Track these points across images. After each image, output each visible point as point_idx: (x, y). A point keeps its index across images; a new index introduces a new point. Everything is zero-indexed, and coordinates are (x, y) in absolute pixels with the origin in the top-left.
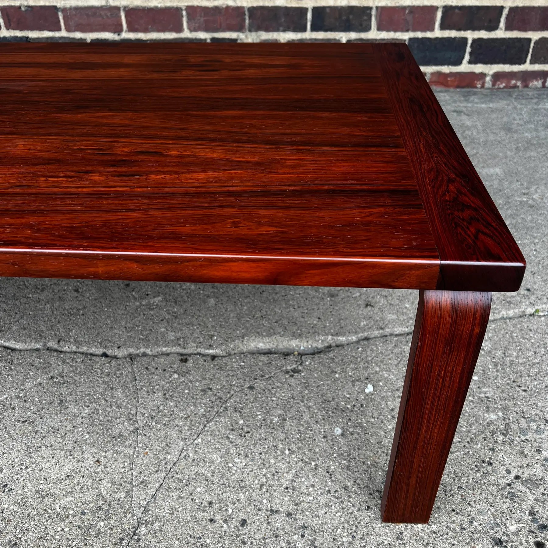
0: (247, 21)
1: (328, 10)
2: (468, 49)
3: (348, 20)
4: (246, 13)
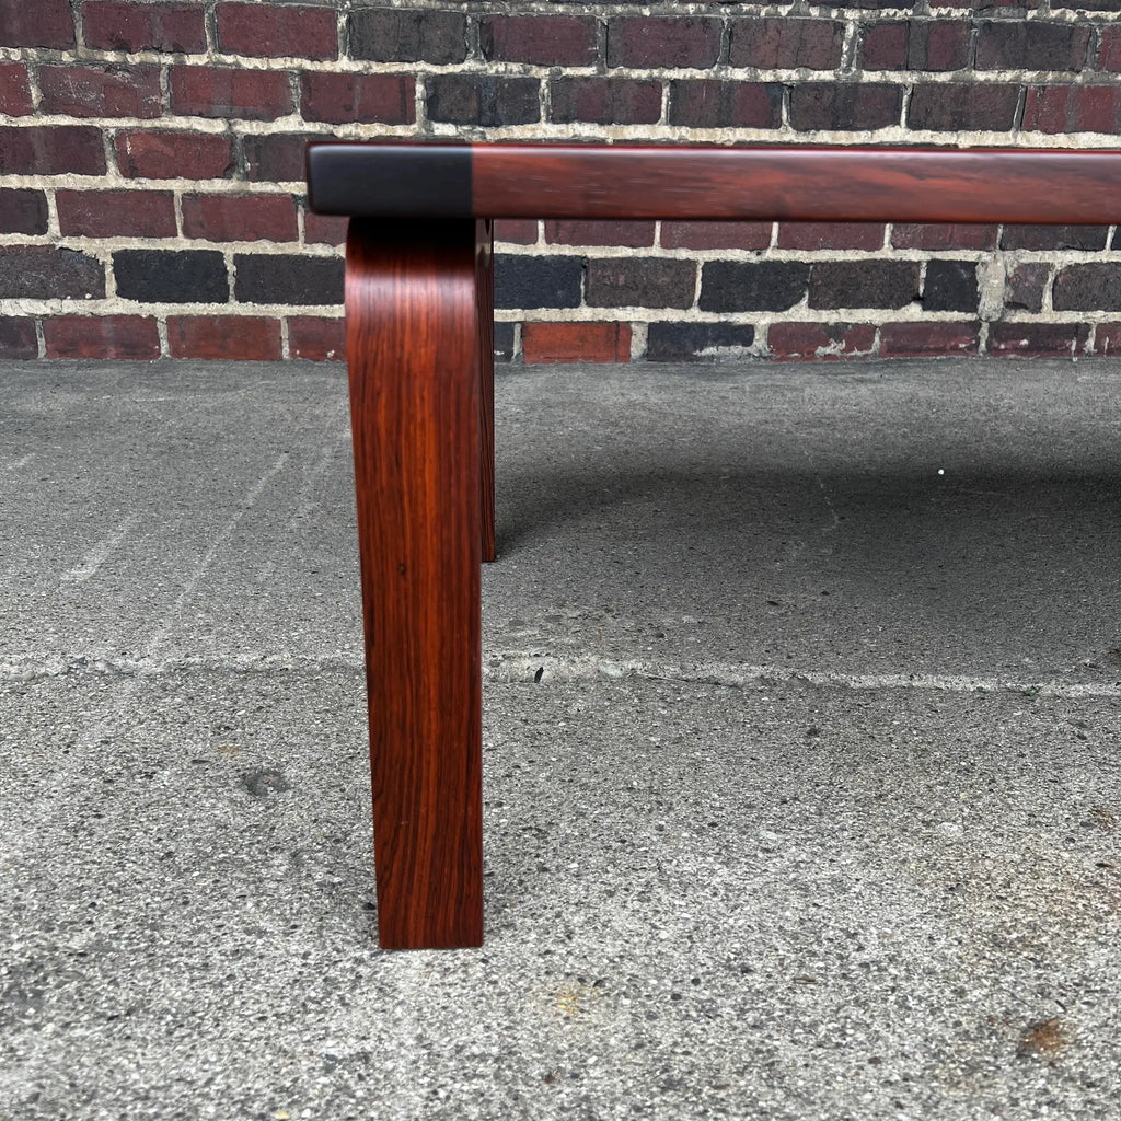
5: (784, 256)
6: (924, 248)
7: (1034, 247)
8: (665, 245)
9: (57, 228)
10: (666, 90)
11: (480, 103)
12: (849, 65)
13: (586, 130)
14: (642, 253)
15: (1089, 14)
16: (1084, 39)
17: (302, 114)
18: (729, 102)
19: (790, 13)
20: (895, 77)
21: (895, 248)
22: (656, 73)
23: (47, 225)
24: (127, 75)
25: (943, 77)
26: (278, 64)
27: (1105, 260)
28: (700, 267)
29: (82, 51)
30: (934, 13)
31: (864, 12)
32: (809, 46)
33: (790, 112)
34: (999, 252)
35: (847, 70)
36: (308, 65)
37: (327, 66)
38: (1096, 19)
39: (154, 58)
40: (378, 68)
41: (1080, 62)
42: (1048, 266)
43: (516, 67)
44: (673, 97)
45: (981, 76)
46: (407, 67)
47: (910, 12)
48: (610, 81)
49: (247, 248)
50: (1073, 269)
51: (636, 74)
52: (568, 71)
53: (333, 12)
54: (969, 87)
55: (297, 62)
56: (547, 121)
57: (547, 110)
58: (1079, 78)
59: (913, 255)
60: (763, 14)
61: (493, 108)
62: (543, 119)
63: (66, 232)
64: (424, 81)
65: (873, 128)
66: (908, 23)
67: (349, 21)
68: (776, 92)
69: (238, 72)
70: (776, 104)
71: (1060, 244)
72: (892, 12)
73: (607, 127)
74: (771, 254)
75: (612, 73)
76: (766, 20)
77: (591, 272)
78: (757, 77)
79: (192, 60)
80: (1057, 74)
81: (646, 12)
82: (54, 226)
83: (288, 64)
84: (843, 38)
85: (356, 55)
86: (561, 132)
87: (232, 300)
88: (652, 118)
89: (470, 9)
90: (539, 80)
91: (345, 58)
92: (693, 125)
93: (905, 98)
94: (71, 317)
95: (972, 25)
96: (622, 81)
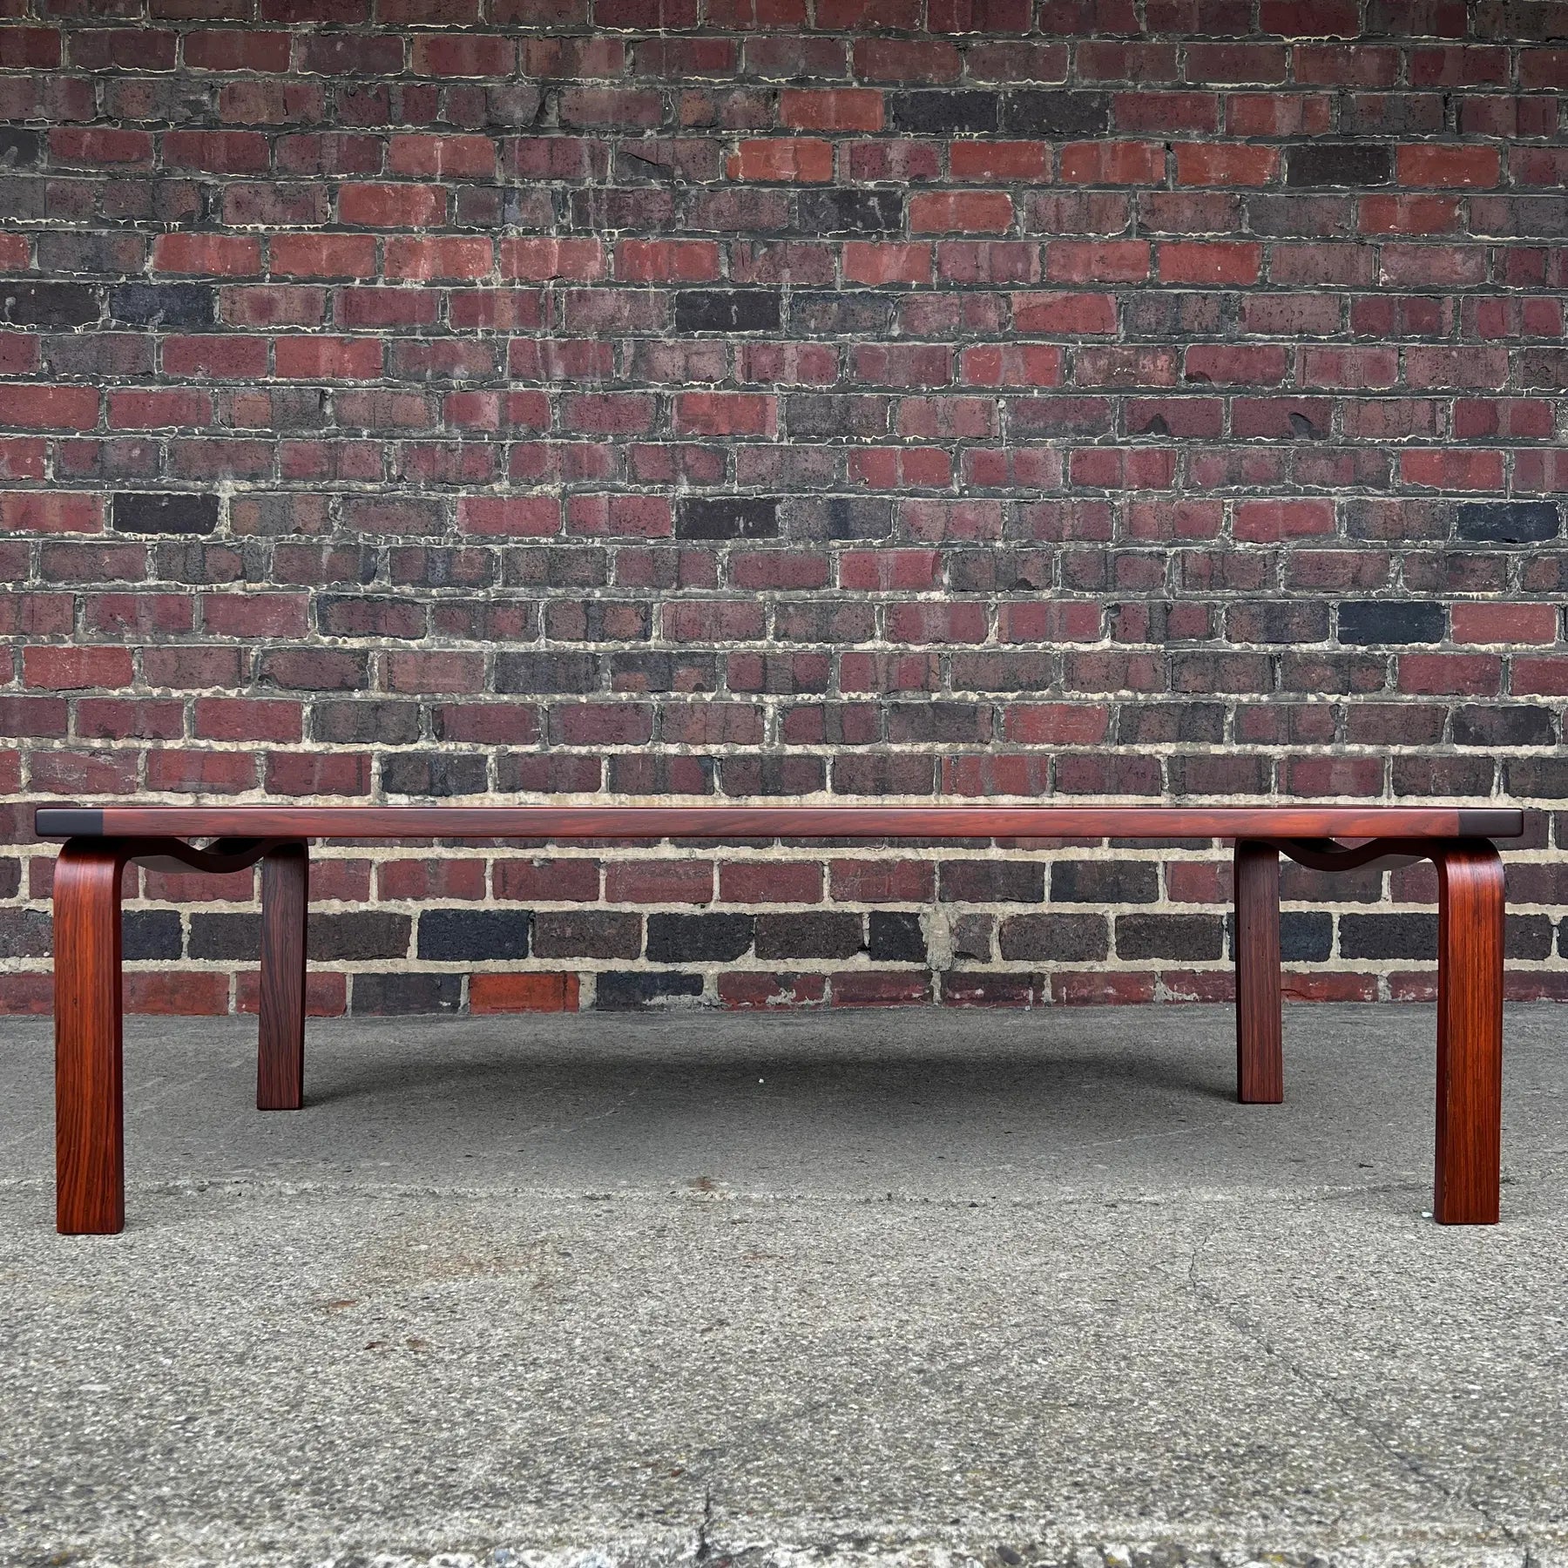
0: (937, 884)
1: (1080, 866)
2: (1336, 933)
3: (1116, 883)
4: (937, 870)
5: (728, 908)
6: (864, 899)
7: (973, 899)
8: (611, 899)
9: (27, 891)
10: (605, 764)
11: (431, 776)
12: (773, 740)
13: (531, 799)
14: (588, 906)
15: (989, 695)
16: (988, 715)
17: (265, 788)
18: (663, 771)
19: (714, 699)
20: (817, 750)
21: (836, 901)
22: (594, 749)
23: (17, 889)
24: (109, 758)
25: (861, 750)
26: (246, 747)
27: (1047, 912)
28: (645, 919)
29: (72, 739)
30: (845, 697)
31: (781, 697)
32: (733, 725)
33: (723, 781)
34: (939, 904)
35: (771, 744)
36: (274, 747)
37: (291, 747)
38: (996, 698)
39: (135, 743)
40: (337, 749)
41: (987, 735)
42: (990, 917)
43: (465, 746)
44: (612, 769)
45: (896, 748)
46: (364, 747)
47: (823, 697)
48: (552, 757)
49: (203, 908)
50: (1015, 920)
51: (576, 750)
52: (514, 749)
53: (299, 703)
54: (885, 759)
55: (264, 744)
56: (494, 791)
57: (495, 780)
58: (989, 749)
59: (854, 907)
60: (689, 700)
61: (443, 780)
62: (491, 789)
63: (33, 895)
64: (380, 759)
65: (800, 793)
66: (821, 706)
67: (313, 711)
68: (707, 763)
69: (210, 755)
70: (708, 773)
71: (998, 896)
72: (806, 696)
73: (551, 795)
74: (713, 907)
75: (554, 750)
76: (692, 705)
77: (538, 925)
78: (689, 751)
79: (169, 745)
80: (967, 745)
81: (583, 699)
82: (24, 890)
83: (256, 746)
84: (764, 718)
85: (318, 737)
86: (508, 800)
87: (184, 955)
88: (593, 787)
89: (423, 700)
90: (486, 757)
91: (308, 741)
92: (631, 793)
93: (828, 768)
94: (28, 975)
95: (881, 707)
96: (563, 757)
